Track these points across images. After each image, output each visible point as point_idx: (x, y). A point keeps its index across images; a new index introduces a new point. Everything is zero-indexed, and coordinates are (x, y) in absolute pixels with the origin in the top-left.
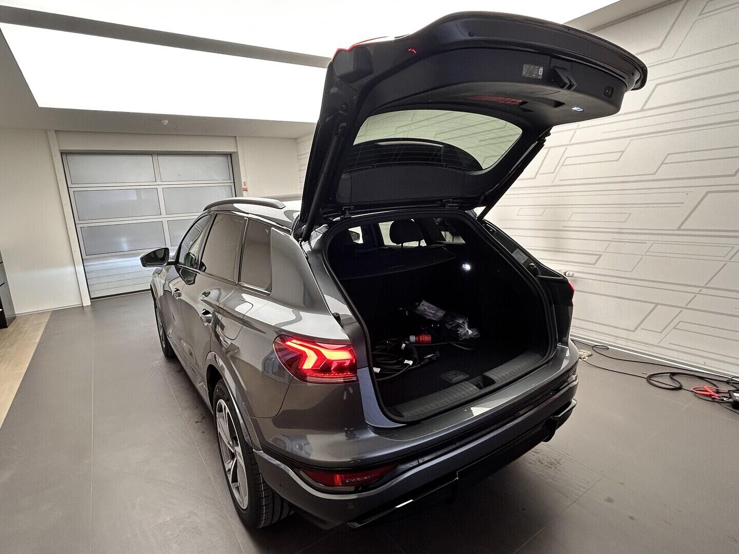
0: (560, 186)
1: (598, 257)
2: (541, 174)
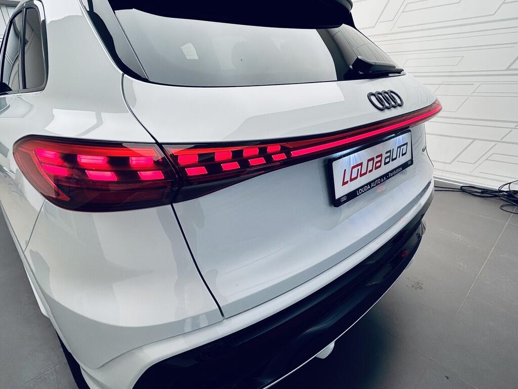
0: (398, 33)
2: (380, 22)
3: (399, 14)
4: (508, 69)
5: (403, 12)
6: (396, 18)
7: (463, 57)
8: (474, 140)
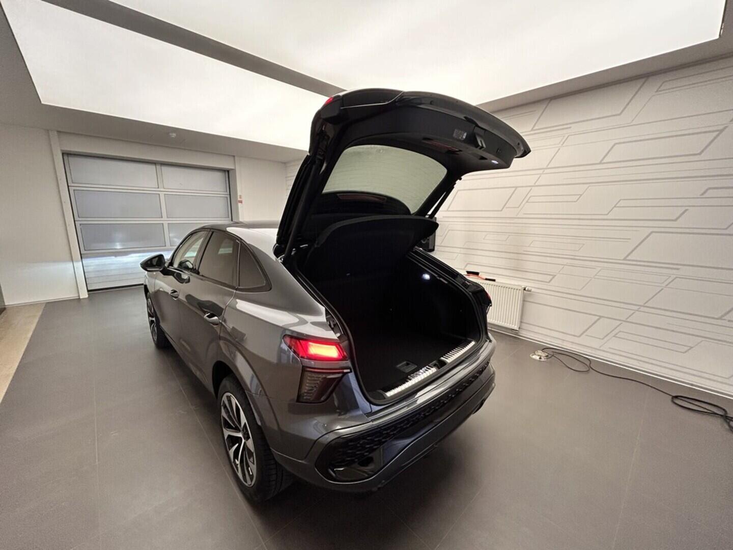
0: (523, 218)
1: (551, 277)
2: (507, 208)
3: (524, 203)
4: (625, 259)
5: (527, 202)
6: (522, 205)
7: (584, 244)
8: (601, 317)
